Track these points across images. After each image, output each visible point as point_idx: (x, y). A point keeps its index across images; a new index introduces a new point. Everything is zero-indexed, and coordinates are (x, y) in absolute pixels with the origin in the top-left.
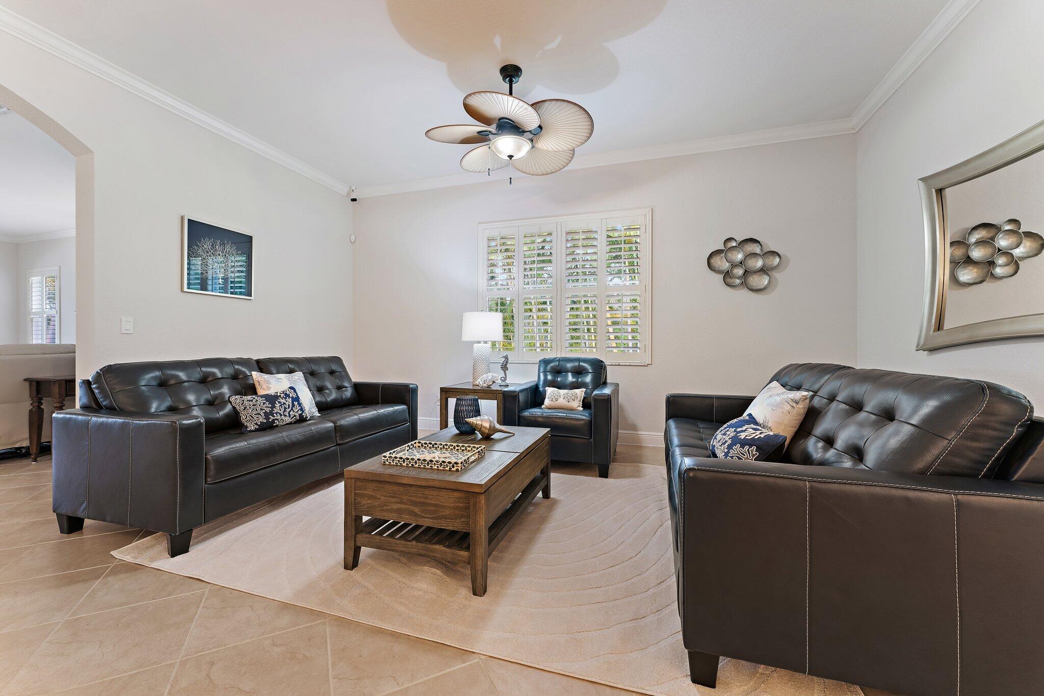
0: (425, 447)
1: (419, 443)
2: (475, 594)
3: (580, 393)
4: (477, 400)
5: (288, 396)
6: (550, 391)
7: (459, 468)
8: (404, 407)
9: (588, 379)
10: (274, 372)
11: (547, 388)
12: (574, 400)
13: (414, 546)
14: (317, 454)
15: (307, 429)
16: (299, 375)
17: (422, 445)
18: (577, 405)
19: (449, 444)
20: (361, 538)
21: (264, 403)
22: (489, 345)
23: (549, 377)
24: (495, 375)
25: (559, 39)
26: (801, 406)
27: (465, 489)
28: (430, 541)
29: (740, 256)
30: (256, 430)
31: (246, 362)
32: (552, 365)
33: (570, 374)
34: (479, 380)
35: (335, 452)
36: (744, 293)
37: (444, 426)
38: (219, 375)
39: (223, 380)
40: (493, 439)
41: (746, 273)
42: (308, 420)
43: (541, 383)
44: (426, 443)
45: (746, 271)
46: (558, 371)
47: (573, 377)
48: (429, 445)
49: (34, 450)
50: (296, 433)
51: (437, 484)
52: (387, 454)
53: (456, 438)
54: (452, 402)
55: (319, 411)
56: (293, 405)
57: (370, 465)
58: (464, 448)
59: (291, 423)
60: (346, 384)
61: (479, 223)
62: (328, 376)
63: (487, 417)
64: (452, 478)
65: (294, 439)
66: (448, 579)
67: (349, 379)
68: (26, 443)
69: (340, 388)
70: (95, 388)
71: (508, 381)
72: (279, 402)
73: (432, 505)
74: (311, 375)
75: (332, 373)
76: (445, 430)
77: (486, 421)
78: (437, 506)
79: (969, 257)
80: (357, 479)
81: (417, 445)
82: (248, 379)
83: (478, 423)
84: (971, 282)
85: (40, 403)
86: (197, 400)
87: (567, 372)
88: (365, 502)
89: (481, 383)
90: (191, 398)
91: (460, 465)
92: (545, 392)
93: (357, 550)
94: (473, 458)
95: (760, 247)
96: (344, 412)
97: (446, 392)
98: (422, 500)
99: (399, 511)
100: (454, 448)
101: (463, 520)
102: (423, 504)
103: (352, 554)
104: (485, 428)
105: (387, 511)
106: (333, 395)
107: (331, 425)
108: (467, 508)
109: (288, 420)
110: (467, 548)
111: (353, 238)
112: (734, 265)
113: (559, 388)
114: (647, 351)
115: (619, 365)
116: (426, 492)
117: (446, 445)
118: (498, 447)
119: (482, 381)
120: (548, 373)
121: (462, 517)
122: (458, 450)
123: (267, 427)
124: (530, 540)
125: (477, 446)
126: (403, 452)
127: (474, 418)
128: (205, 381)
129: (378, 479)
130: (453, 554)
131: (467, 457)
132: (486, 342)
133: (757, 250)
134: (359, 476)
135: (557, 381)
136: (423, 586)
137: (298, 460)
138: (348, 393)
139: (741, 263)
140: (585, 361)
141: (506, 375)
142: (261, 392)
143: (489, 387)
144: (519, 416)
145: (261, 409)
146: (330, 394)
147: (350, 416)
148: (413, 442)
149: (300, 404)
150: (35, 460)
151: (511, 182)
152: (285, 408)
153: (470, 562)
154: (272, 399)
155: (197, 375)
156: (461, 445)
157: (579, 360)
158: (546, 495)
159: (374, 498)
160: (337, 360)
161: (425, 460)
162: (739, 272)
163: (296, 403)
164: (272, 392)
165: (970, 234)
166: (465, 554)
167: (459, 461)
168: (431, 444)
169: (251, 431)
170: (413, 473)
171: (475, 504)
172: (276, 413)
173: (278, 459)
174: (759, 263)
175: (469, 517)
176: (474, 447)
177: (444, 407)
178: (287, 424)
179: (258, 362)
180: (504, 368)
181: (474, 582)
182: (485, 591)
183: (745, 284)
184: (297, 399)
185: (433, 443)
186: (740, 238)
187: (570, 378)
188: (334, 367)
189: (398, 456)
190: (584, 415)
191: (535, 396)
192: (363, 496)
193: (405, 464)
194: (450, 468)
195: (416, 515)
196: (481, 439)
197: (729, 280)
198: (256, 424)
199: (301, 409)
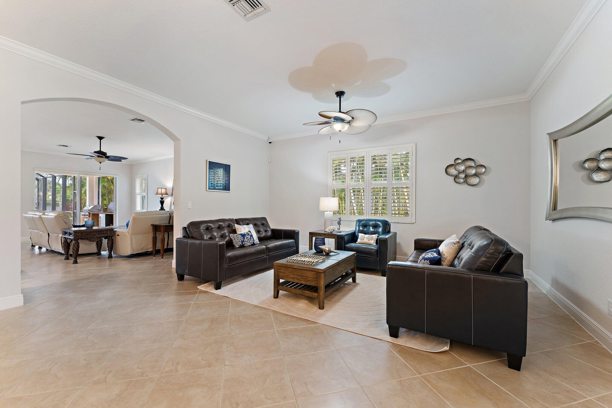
0: (302, 257)
1: (300, 255)
2: (320, 309)
3: (375, 236)
4: (324, 239)
5: (249, 234)
6: (361, 235)
7: (315, 264)
8: (293, 240)
9: (380, 230)
10: (242, 224)
11: (359, 234)
12: (371, 240)
13: (298, 291)
14: (260, 258)
15: (256, 248)
16: (251, 226)
17: (301, 256)
18: (373, 242)
19: (311, 256)
20: (280, 287)
21: (241, 237)
22: (332, 213)
23: (361, 228)
24: (334, 227)
25: (360, 81)
26: (456, 245)
27: (316, 271)
28: (304, 290)
29: (462, 168)
30: (239, 248)
31: (231, 220)
32: (362, 222)
33: (371, 227)
34: (327, 229)
35: (266, 258)
36: (465, 186)
37: (311, 248)
38: (224, 226)
39: (225, 228)
40: (330, 255)
41: (466, 176)
42: (256, 245)
43: (357, 231)
44: (302, 255)
45: (466, 175)
46: (365, 226)
47: (373, 229)
48: (304, 256)
49: (154, 253)
50: (252, 250)
51: (306, 269)
52: (289, 258)
53: (315, 254)
54: (314, 238)
55: (259, 241)
56: (251, 238)
57: (283, 261)
58: (317, 258)
59: (250, 245)
60: (268, 230)
61: (328, 152)
62: (261, 226)
63: (327, 246)
64: (312, 267)
65: (252, 252)
66: (310, 304)
67: (270, 227)
68: (150, 250)
69: (266, 231)
70: (188, 230)
71: (341, 230)
72: (246, 237)
73: (304, 276)
74: (255, 225)
75: (263, 224)
76: (311, 251)
77: (327, 247)
78: (306, 276)
79: (599, 167)
80: (278, 266)
81: (299, 255)
82: (233, 227)
83: (324, 248)
84: (603, 180)
85: (156, 234)
86: (218, 235)
87: (369, 226)
88: (281, 274)
89: (328, 230)
90: (215, 234)
91: (315, 263)
92: (358, 235)
93: (278, 292)
94: (320, 261)
95: (474, 162)
96: (269, 242)
97: (312, 234)
98: (301, 274)
99: (293, 278)
100: (314, 257)
101: (315, 282)
102: (302, 276)
103: (276, 292)
104: (327, 250)
105: (289, 278)
106: (263, 235)
107: (265, 247)
108: (317, 278)
109: (249, 244)
110: (317, 293)
111: (270, 160)
112: (460, 173)
113: (365, 234)
114: (413, 216)
115: (398, 223)
116: (303, 271)
117: (310, 256)
118: (331, 258)
119: (328, 229)
120: (360, 227)
121: (315, 281)
122: (315, 258)
123: (242, 246)
124: (344, 296)
125: (322, 257)
126: (294, 258)
127: (322, 246)
128: (220, 228)
129: (285, 266)
130: (312, 294)
131: (317, 260)
132: (331, 211)
133: (473, 164)
134: (279, 265)
135: (365, 230)
136: (302, 305)
137: (254, 260)
138: (269, 233)
139: (463, 171)
140: (379, 221)
141: (340, 227)
142: (238, 232)
143: (331, 232)
144: (344, 246)
145: (240, 240)
146: (262, 234)
147: (272, 243)
148: (298, 254)
149: (253, 238)
150: (154, 256)
151: (340, 142)
152: (248, 239)
153: (318, 297)
154: (243, 235)
155: (217, 225)
156: (316, 256)
157: (376, 220)
158: (354, 280)
159: (284, 273)
160: (264, 219)
161: (302, 261)
162: (463, 176)
163: (252, 237)
164: (243, 232)
165: (600, 154)
166: (316, 294)
167: (315, 262)
168: (304, 255)
169: (237, 248)
170: (298, 265)
171: (320, 276)
172: (245, 241)
173: (247, 259)
174: (473, 171)
175: (317, 281)
176: (321, 257)
177: (311, 241)
178: (249, 246)
179: (236, 220)
180: (339, 223)
181: (319, 305)
182: (323, 309)
183: (466, 182)
184: (252, 236)
185: (305, 255)
186: (464, 158)
187: (371, 229)
188: (264, 222)
189: (293, 259)
190: (375, 247)
191: (353, 237)
192: (280, 272)
193: (295, 262)
194: (311, 264)
195: (299, 279)
196: (325, 255)
197: (457, 180)
198: (239, 245)
199: (254, 240)
